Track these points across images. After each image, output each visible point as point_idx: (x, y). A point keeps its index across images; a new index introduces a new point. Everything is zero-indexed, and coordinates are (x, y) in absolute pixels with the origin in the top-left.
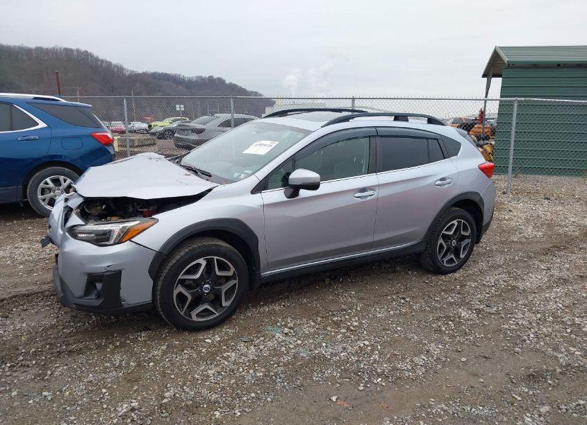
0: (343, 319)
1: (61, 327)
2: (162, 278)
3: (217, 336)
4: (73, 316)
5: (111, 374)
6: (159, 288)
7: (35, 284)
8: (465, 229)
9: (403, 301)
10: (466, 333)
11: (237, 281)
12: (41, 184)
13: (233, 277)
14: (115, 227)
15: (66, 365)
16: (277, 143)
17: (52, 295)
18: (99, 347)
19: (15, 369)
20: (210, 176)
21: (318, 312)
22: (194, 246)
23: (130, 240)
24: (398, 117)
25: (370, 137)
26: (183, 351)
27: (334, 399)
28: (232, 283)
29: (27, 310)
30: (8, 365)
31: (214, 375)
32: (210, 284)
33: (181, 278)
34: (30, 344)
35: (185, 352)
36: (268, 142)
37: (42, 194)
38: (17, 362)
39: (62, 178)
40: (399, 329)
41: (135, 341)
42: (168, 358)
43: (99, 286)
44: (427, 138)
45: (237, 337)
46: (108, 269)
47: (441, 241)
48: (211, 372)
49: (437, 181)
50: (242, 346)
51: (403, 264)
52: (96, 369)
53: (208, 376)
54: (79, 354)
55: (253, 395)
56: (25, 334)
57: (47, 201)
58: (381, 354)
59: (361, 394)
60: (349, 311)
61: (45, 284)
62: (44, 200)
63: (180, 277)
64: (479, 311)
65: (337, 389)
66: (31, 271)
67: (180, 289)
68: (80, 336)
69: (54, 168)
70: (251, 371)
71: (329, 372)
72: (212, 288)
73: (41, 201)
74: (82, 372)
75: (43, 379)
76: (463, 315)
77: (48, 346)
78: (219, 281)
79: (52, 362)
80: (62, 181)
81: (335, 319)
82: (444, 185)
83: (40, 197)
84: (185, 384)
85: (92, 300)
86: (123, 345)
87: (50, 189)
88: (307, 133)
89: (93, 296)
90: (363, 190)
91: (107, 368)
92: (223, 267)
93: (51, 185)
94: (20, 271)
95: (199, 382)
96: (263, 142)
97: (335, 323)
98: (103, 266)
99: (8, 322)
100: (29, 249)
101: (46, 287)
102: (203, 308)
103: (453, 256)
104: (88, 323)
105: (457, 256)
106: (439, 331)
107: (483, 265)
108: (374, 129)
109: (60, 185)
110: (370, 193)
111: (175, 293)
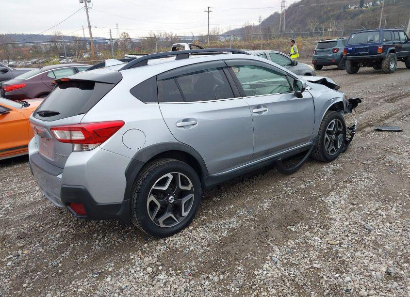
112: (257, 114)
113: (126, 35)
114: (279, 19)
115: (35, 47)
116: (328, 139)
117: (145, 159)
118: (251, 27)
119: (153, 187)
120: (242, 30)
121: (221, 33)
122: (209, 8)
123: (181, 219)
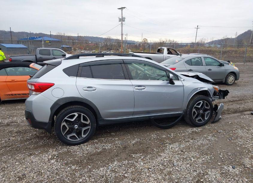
112: (138, 90)
113: (146, 40)
114: (251, 35)
115: (96, 44)
116: (196, 112)
117: (61, 103)
118: (228, 39)
119: (65, 118)
120: (222, 40)
121: (206, 42)
122: (198, 26)
123: (81, 138)
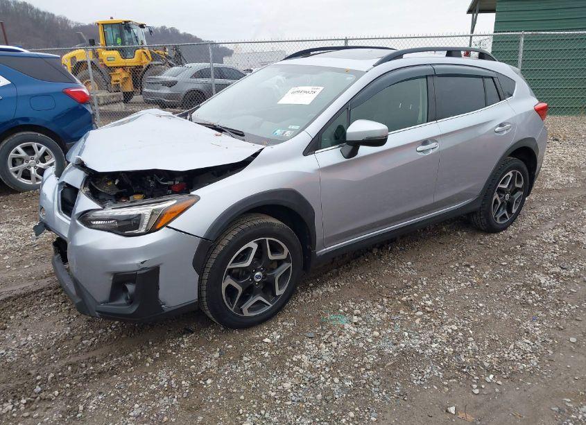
0: (412, 298)
1: (78, 338)
2: (207, 270)
3: (275, 333)
4: (89, 321)
5: (162, 401)
6: (205, 282)
7: (29, 279)
8: (519, 180)
9: (469, 270)
10: (557, 305)
11: (291, 265)
12: (11, 154)
13: (287, 260)
14: (145, 210)
15: (100, 393)
16: (321, 88)
17: (55, 294)
18: (135, 362)
19: (33, 406)
20: (243, 135)
21: (380, 291)
22: (243, 227)
23: (166, 225)
24: (450, 53)
25: (426, 77)
26: (241, 358)
27: (452, 410)
28: (285, 266)
29: (28, 316)
30: (24, 401)
31: (292, 389)
32: (261, 271)
33: (231, 267)
34: (44, 365)
35: (245, 359)
36: (308, 88)
37: (14, 165)
38: (34, 396)
39: (35, 145)
40: (481, 305)
41: (177, 349)
42: (226, 370)
43: (131, 288)
44: (482, 77)
45: (298, 331)
46: (143, 266)
47: (496, 196)
48: (287, 385)
49: (496, 127)
50: (309, 345)
51: (448, 224)
52: (141, 394)
53: (286, 392)
54: (112, 375)
55: (352, 414)
56: (34, 351)
57: (20, 173)
58: (476, 340)
59: (480, 399)
60: (416, 287)
61: (42, 278)
62: (16, 172)
63: (229, 267)
64: (557, 276)
65: (448, 395)
66: (20, 263)
67: (228, 281)
68: (105, 349)
69: (24, 133)
70: (336, 380)
71: (428, 371)
72: (265, 276)
73: (14, 175)
74: (124, 401)
75: (75, 418)
76: (542, 282)
77: (69, 368)
78: (271, 266)
79: (79, 390)
80: (36, 148)
81: (404, 299)
82: (502, 131)
83: (11, 168)
84: (260, 408)
85: (121, 306)
86: (164, 356)
87: (22, 160)
88: (359, 74)
89: (123, 301)
90: (425, 142)
91: (154, 392)
92: (276, 249)
93: (23, 154)
94: (7, 264)
95: (278, 402)
96: (301, 88)
97: (405, 303)
98: (135, 262)
99: (8, 336)
100: (10, 233)
101: (44, 283)
102: (255, 300)
103: (506, 212)
104: (111, 328)
105: (510, 211)
106: (525, 304)
107: (532, 219)
108: (430, 67)
109: (34, 153)
110: (433, 145)
111: (224, 286)
